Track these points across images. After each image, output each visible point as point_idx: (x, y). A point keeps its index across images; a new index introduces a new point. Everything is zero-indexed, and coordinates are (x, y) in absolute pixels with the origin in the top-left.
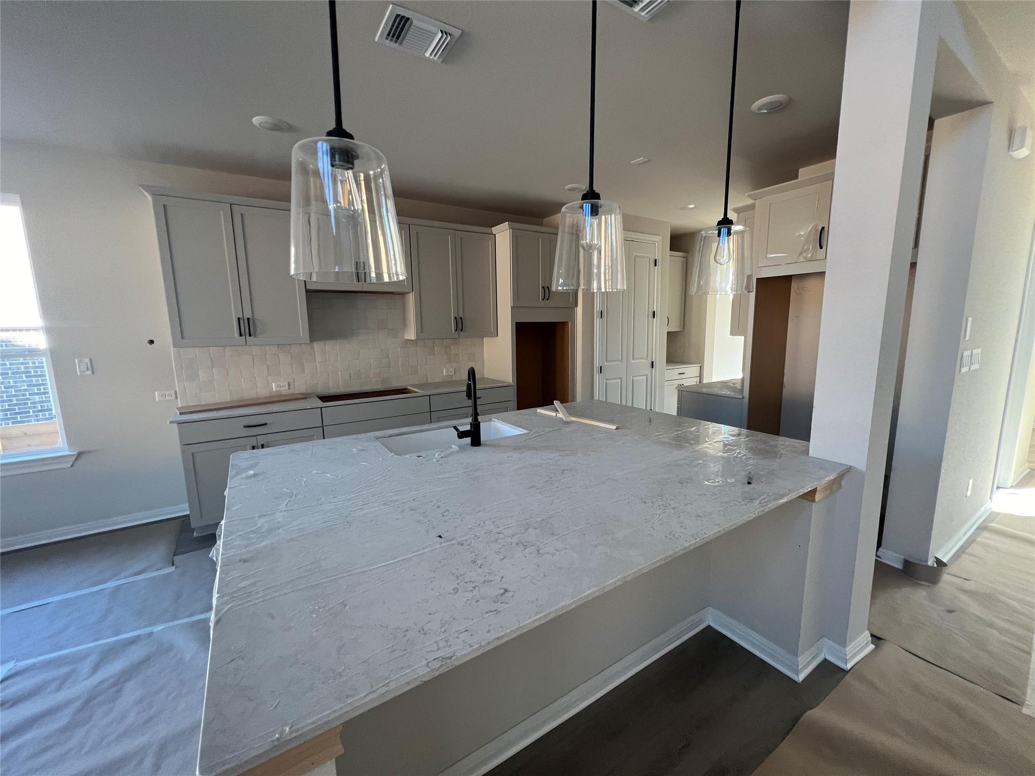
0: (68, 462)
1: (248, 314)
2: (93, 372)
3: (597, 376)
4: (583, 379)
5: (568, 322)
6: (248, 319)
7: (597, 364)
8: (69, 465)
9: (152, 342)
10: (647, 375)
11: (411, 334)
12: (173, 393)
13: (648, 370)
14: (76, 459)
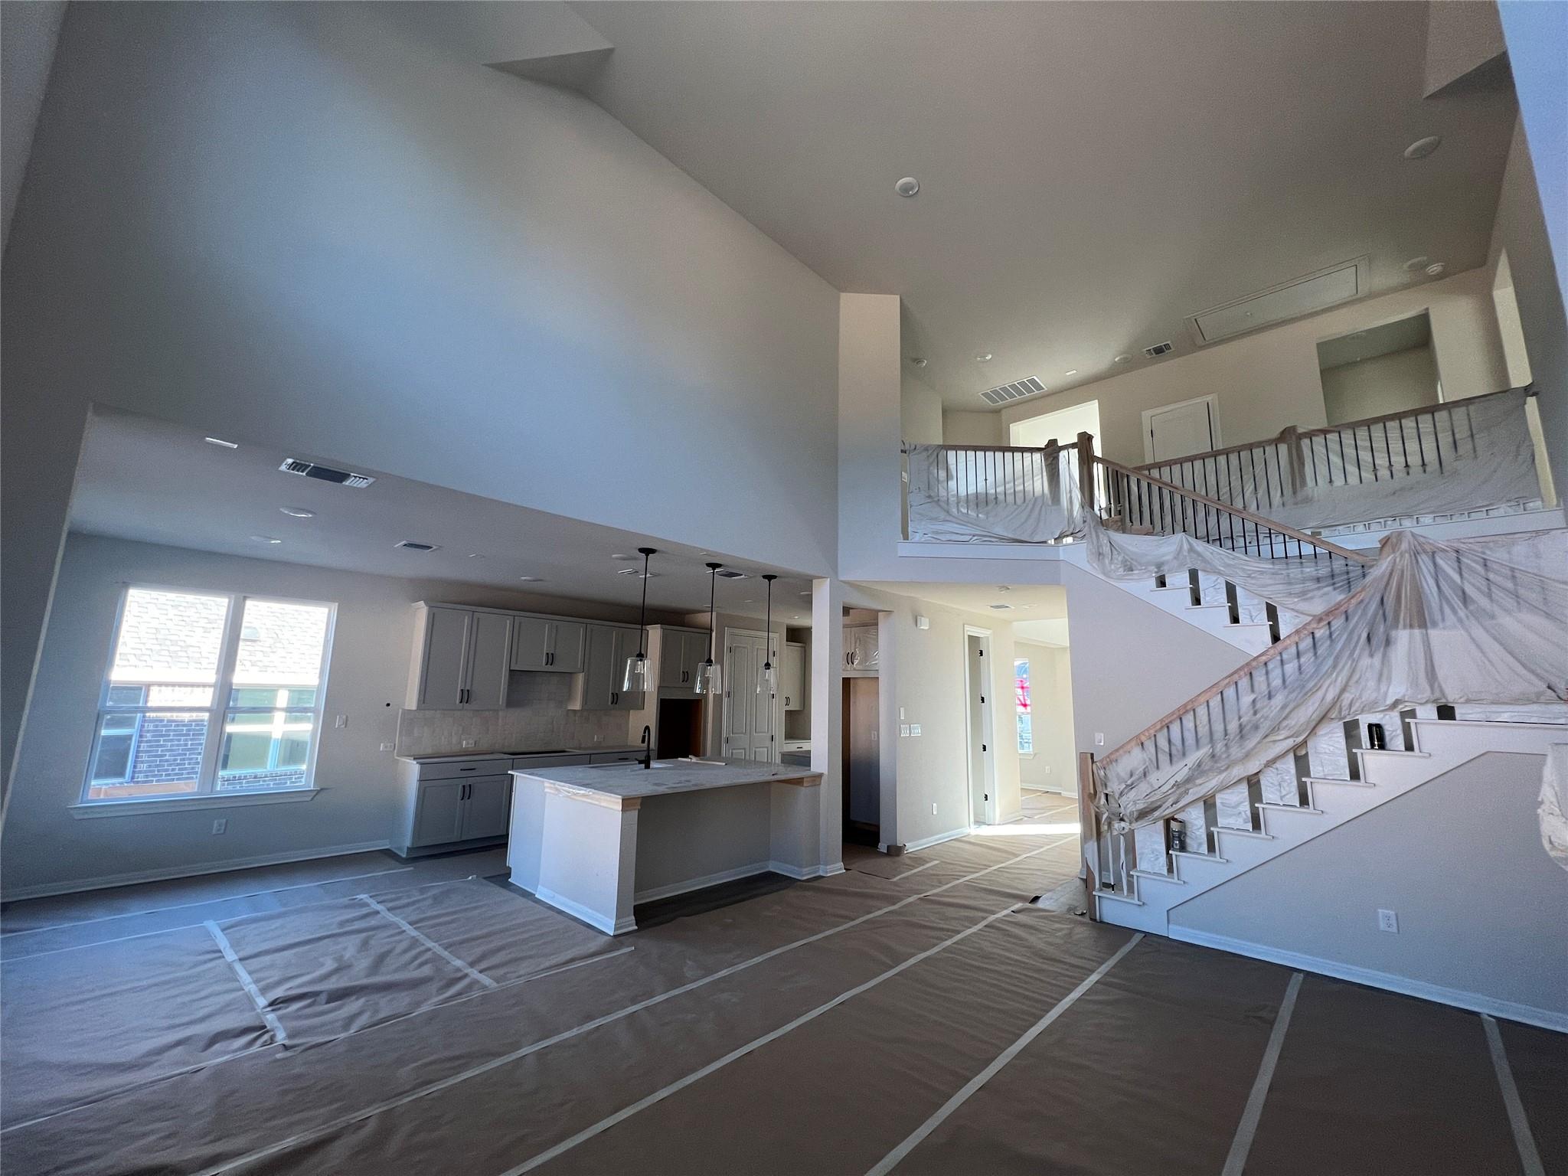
0: (309, 796)
1: (468, 688)
2: (346, 727)
3: (724, 746)
4: (712, 747)
5: (701, 700)
6: (468, 691)
7: (724, 735)
8: (310, 798)
9: (388, 705)
10: (767, 748)
11: (576, 705)
12: (393, 744)
13: (768, 743)
14: (317, 794)
